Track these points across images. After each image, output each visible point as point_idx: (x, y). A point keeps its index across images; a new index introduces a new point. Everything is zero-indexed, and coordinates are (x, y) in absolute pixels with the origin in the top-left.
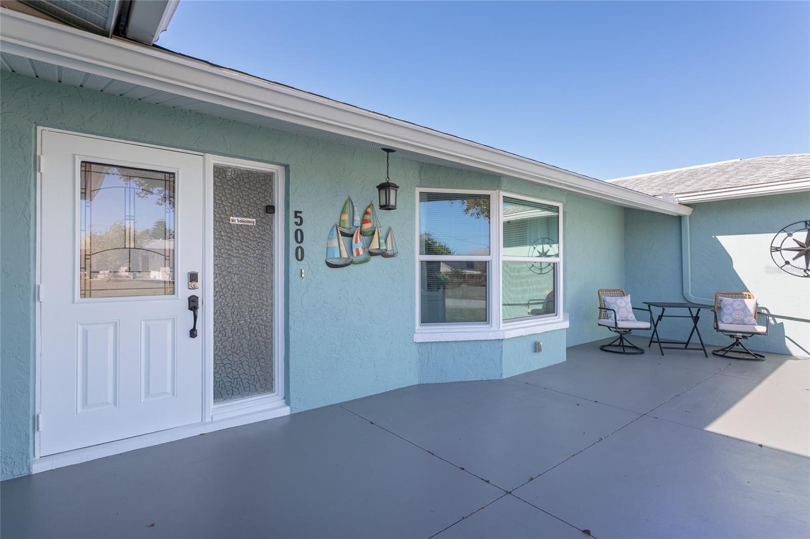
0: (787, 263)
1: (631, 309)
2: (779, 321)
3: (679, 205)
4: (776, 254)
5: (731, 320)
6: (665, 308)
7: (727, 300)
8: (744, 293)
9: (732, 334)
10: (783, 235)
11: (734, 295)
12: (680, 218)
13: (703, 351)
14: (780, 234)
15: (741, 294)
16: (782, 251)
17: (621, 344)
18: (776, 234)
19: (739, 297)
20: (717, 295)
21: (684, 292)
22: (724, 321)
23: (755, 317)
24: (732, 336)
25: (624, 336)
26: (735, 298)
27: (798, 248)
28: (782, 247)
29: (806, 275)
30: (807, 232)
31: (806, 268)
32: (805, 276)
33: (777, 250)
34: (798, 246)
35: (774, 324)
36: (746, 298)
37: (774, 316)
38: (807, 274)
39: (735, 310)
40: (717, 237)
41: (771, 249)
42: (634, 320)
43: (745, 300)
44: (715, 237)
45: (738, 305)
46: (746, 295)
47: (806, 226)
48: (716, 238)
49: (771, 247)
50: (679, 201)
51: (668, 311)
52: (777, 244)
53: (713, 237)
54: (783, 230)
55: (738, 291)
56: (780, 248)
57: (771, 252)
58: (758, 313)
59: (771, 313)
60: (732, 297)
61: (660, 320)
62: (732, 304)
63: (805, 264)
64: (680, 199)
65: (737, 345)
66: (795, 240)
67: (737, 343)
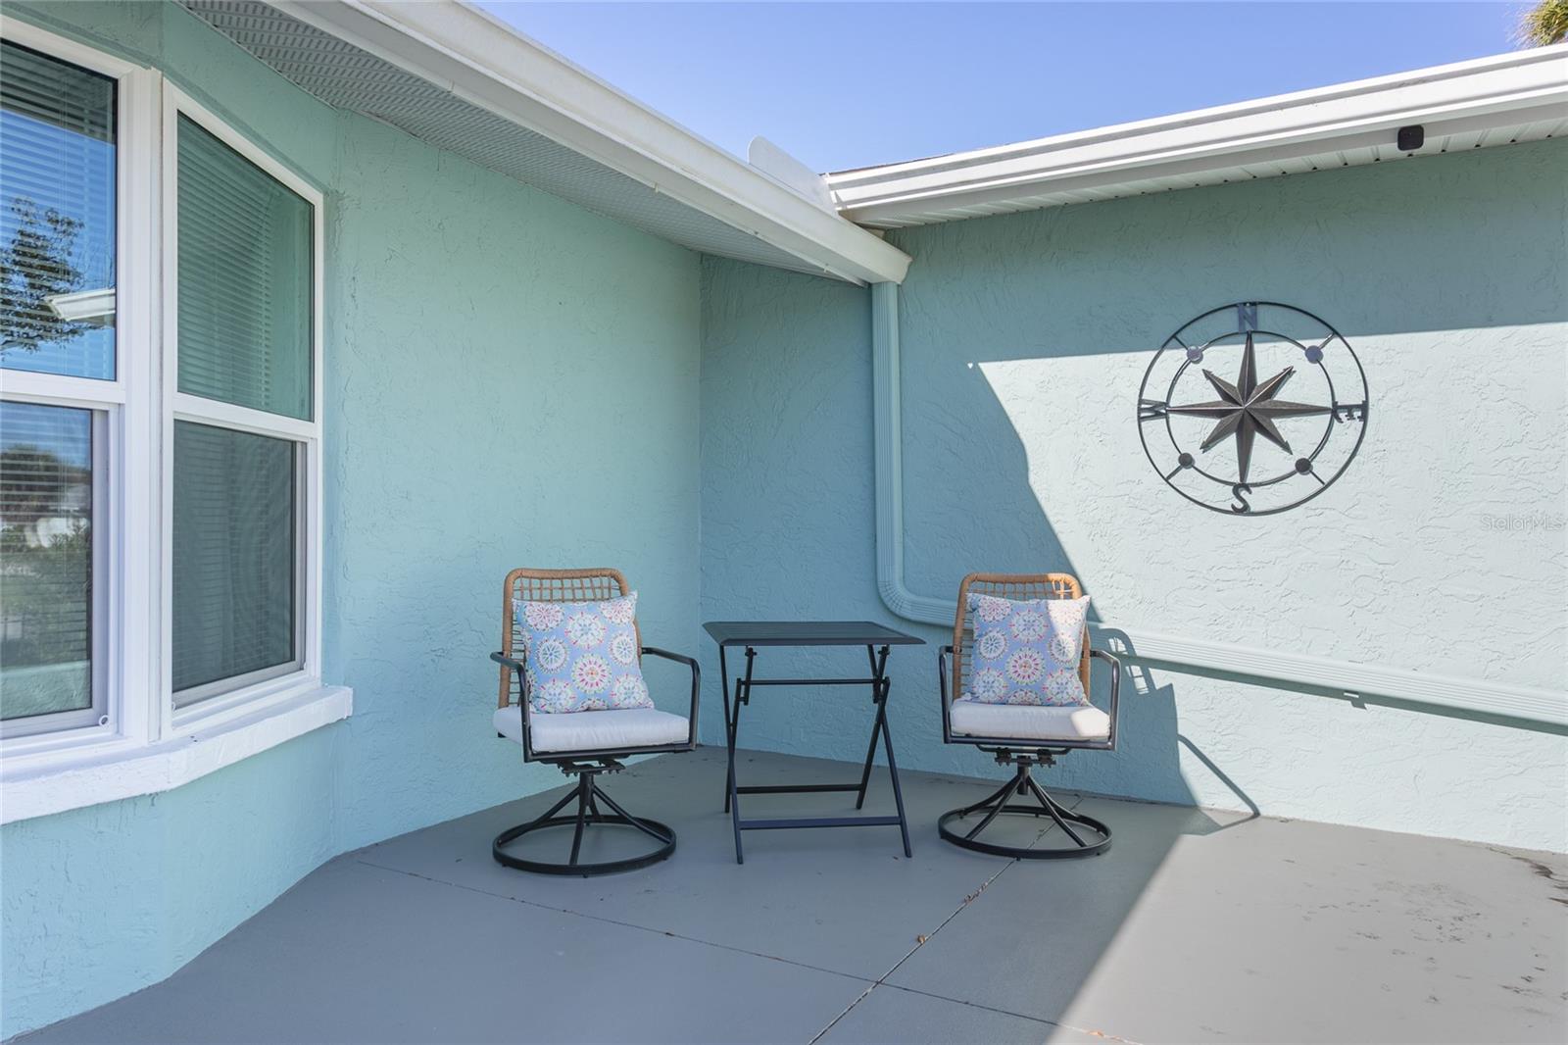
0: (1186, 461)
1: (631, 657)
2: (1161, 678)
3: (840, 218)
4: (1155, 427)
5: (999, 688)
6: (755, 649)
7: (991, 606)
8: (1053, 576)
9: (1001, 749)
10: (1175, 357)
11: (1019, 587)
12: (866, 291)
13: (899, 826)
14: (1166, 353)
15: (1044, 580)
16: (1171, 415)
17: (588, 811)
18: (1154, 353)
19: (1035, 595)
20: (966, 586)
21: (880, 578)
22: (979, 690)
23: (1082, 675)
24: (1003, 755)
25: (599, 781)
26: (1025, 597)
27: (1217, 403)
28: (1173, 403)
29: (1240, 505)
30: (1244, 346)
31: (1237, 479)
32: (1236, 511)
33: (1158, 415)
34: (1218, 398)
35: (1146, 691)
36: (1059, 598)
37: (1147, 663)
38: (1242, 500)
39: (1015, 643)
40: (981, 365)
41: (1140, 410)
42: (640, 706)
43: (1051, 603)
44: (976, 366)
45: (1029, 625)
46: (1057, 583)
47: (1241, 323)
48: (979, 368)
49: (1141, 401)
50: (840, 202)
51: (771, 661)
52: (1156, 393)
53: (970, 365)
54: (1174, 339)
55: (1032, 571)
56: (1166, 404)
57: (1140, 419)
58: (1094, 654)
59: (1139, 652)
60: (1013, 595)
61: (746, 703)
62: (1006, 624)
63: (1236, 467)
64: (846, 195)
65: (1021, 791)
66: (1208, 375)
67: (1022, 783)
